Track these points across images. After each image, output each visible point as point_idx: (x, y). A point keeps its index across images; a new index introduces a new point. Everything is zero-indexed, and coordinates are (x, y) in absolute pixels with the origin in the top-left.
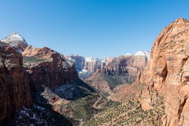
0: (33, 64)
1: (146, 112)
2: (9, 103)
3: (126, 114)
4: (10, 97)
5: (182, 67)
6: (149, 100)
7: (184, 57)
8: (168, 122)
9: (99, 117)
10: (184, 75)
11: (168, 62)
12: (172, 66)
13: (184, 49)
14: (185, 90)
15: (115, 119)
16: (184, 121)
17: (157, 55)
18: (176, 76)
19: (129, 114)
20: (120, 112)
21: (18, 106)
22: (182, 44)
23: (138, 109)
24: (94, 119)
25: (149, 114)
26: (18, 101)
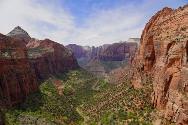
0: (37, 55)
1: (138, 91)
2: (19, 90)
3: (121, 93)
4: (20, 85)
5: (168, 50)
6: (140, 81)
7: (169, 42)
8: (156, 98)
9: (98, 97)
10: (169, 58)
11: (155, 47)
12: (160, 51)
13: (169, 35)
14: (170, 70)
15: (111, 98)
16: (170, 96)
17: (146, 42)
18: (163, 59)
19: (123, 93)
20: (116, 92)
21: (27, 92)
22: (167, 30)
23: (130, 88)
24: (93, 99)
25: (140, 93)
26: (27, 88)
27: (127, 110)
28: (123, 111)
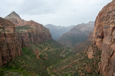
0: (24, 31)
2: (8, 54)
3: (78, 60)
5: (112, 32)
6: (92, 53)
7: (114, 26)
8: (102, 66)
9: (62, 62)
10: (113, 38)
11: (104, 29)
12: (107, 32)
14: (113, 47)
15: (71, 64)
16: (112, 66)
18: (109, 38)
19: (80, 61)
20: (75, 59)
21: (14, 56)
23: (85, 57)
25: (91, 61)
27: (80, 73)
28: (77, 74)
